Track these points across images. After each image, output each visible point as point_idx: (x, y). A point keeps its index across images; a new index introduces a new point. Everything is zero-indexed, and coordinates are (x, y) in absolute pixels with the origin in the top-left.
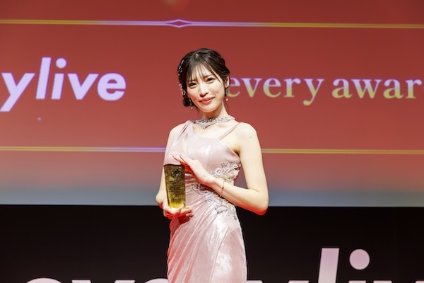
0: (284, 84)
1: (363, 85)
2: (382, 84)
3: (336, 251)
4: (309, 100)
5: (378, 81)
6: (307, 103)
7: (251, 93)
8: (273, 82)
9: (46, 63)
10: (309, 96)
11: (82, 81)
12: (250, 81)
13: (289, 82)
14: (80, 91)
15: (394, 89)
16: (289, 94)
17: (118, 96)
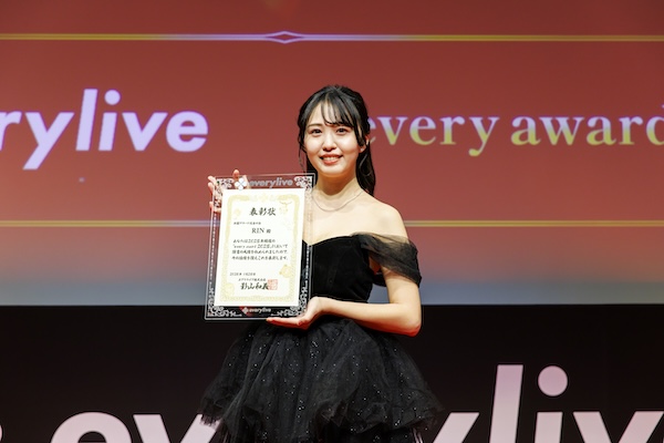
0: (440, 126)
1: (556, 126)
2: (584, 123)
3: (517, 370)
4: (477, 148)
5: (579, 120)
6: (474, 153)
7: (392, 138)
8: (423, 123)
9: (90, 96)
10: (477, 143)
11: (143, 123)
12: (391, 121)
13: (448, 122)
14: (141, 139)
15: (602, 132)
16: (448, 139)
17: (196, 144)
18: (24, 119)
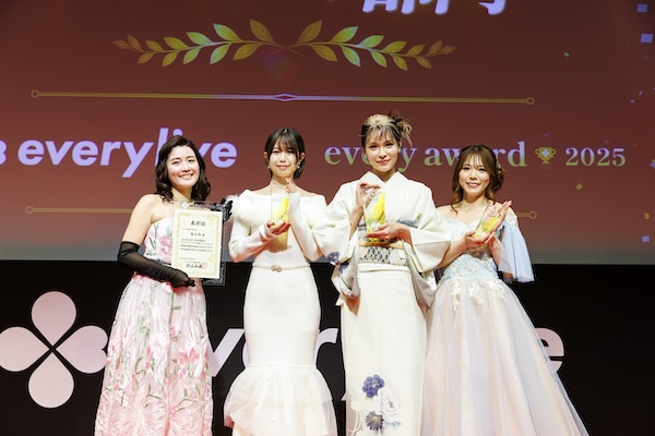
7: (351, 161)
17: (229, 163)
18: (123, 146)
